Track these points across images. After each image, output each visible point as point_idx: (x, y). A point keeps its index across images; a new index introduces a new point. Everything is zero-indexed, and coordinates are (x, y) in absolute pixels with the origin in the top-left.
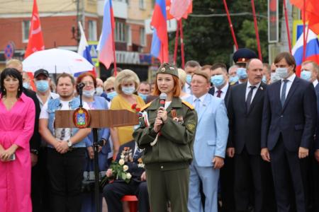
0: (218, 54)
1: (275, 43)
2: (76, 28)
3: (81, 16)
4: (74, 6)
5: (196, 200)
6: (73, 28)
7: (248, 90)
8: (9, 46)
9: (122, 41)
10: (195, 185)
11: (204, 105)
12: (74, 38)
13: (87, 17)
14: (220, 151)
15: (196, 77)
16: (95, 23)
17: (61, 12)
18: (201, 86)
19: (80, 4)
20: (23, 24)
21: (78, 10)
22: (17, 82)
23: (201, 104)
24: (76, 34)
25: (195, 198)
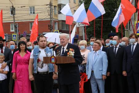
0: (105, 35)
1: (127, 30)
2: (50, 25)
3: (52, 20)
4: (49, 17)
5: (96, 92)
6: (49, 25)
7: (114, 49)
8: (25, 33)
9: (67, 30)
10: (95, 86)
11: (98, 55)
12: (49, 29)
13: (54, 21)
14: (104, 73)
15: (95, 44)
16: (57, 23)
17: (44, 19)
18: (97, 47)
19: (51, 16)
20: (30, 24)
21: (51, 18)
22: (25, 46)
23: (97, 54)
24: (50, 28)
25: (95, 91)
